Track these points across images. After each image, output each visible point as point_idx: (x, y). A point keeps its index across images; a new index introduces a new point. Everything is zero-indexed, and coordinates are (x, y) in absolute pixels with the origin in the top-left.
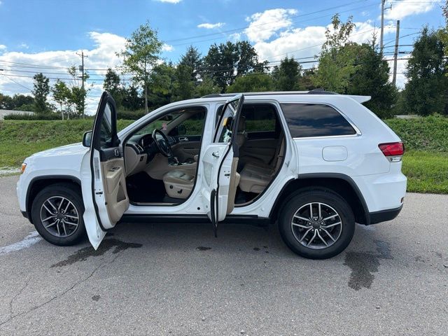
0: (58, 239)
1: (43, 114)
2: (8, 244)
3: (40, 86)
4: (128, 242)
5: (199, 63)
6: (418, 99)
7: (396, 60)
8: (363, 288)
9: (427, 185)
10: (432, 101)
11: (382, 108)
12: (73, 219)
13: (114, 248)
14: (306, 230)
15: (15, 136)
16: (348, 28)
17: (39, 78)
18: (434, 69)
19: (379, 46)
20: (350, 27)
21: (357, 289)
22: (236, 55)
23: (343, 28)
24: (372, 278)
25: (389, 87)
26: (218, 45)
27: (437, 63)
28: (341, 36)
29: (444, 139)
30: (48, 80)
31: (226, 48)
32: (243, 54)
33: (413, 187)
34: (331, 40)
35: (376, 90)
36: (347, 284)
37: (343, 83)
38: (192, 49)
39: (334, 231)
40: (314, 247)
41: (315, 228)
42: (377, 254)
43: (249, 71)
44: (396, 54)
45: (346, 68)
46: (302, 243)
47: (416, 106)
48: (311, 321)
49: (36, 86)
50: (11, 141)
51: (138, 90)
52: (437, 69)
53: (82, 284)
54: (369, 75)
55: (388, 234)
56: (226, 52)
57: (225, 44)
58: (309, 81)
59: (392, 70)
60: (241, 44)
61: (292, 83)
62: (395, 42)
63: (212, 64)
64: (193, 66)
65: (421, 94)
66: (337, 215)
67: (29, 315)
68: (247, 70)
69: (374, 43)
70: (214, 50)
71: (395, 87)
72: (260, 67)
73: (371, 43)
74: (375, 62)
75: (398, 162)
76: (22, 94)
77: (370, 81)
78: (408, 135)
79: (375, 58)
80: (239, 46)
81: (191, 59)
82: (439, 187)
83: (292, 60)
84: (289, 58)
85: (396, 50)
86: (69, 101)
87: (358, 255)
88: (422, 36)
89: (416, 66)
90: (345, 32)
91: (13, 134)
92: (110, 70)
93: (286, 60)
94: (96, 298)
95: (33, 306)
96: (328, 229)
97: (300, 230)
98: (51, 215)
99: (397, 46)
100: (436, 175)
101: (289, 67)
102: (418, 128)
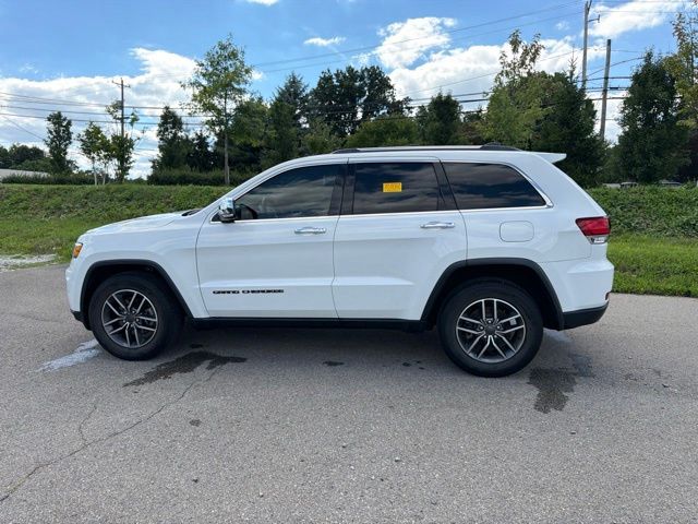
0: (126, 350)
1: (62, 176)
2: (53, 358)
3: (57, 132)
4: (226, 355)
5: (304, 100)
6: (638, 158)
7: (605, 99)
8: (553, 411)
9: (645, 283)
10: (658, 162)
11: (585, 172)
12: (149, 322)
13: (207, 363)
14: (475, 336)
15: (25, 209)
16: (533, 53)
17: (57, 119)
18: (662, 114)
19: (580, 79)
20: (537, 51)
21: (545, 412)
22: (361, 87)
23: (526, 52)
24: (565, 399)
25: (593, 140)
26: (333, 72)
27: (666, 106)
28: (523, 63)
29: (673, 218)
30: (69, 123)
31: (344, 76)
32: (371, 86)
33: (625, 286)
34: (508, 69)
35: (574, 144)
36: (532, 406)
37: (524, 134)
38: (294, 78)
39: (514, 338)
40: (487, 361)
41: (488, 333)
42: (574, 371)
43: (381, 112)
44: (605, 91)
45: (531, 111)
46: (471, 355)
47: (634, 169)
48: (485, 448)
49: (51, 132)
50: (20, 217)
51: (208, 140)
52: (666, 114)
53: (172, 407)
54: (564, 122)
55: (589, 347)
56: (346, 83)
57: (344, 70)
58: (473, 129)
59: (599, 115)
60: (369, 71)
61: (449, 133)
62: (604, 71)
63: (323, 102)
64: (296, 104)
65: (641, 151)
66: (519, 315)
67: (108, 442)
68: (378, 112)
69: (572, 74)
70: (326, 80)
71: (603, 140)
72: (397, 107)
73: (568, 74)
74: (574, 103)
75: (601, 245)
76: (24, 144)
77: (566, 130)
78: (620, 212)
79: (574, 97)
80: (366, 74)
81: (291, 92)
82: (663, 285)
83: (449, 97)
84: (444, 94)
85: (606, 84)
86: (105, 156)
87: (547, 372)
88: (644, 63)
89: (635, 109)
90: (529, 58)
91: (22, 205)
92: (167, 108)
93: (440, 97)
94: (196, 423)
95: (112, 431)
96: (505, 335)
97: (468, 337)
98: (118, 317)
99: (606, 78)
100: (660, 269)
101: (444, 107)
102: (636, 202)
